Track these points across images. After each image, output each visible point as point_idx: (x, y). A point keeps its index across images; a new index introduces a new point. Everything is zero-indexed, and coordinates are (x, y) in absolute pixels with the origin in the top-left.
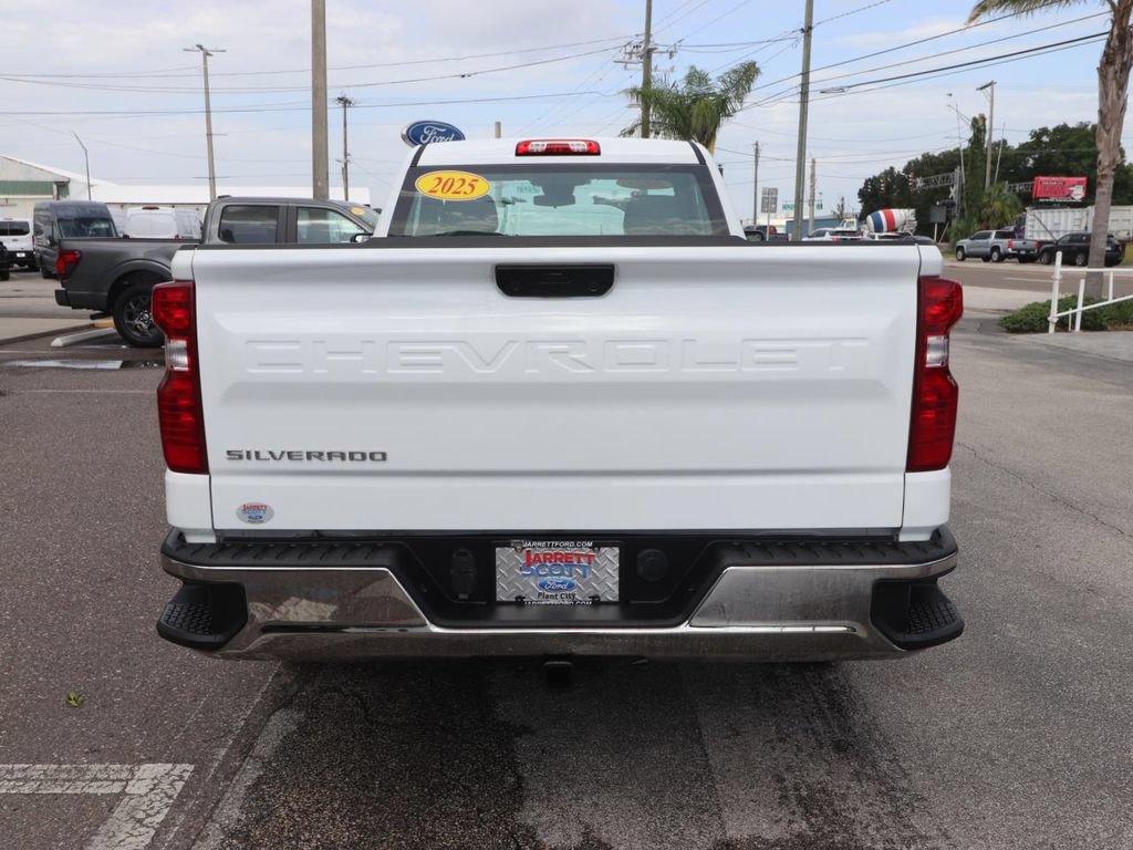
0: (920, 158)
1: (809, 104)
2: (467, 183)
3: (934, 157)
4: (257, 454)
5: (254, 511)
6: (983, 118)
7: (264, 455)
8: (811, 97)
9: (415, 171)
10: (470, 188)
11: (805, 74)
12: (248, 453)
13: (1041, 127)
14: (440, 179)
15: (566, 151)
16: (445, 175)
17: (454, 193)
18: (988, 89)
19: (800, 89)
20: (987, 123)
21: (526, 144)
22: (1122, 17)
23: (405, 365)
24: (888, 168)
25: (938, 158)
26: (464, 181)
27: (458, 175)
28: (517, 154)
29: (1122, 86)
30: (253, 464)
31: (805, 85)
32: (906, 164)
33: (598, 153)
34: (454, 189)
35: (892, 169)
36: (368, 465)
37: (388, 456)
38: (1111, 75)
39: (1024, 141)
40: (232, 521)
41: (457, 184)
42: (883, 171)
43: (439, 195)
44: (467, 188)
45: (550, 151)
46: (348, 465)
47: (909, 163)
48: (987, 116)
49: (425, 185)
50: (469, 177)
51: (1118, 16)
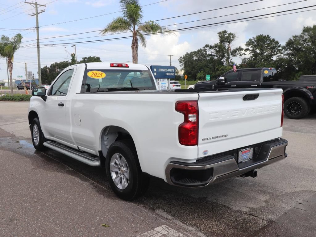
0: (54, 63)
1: (40, 48)
2: (100, 74)
3: (58, 63)
4: (208, 138)
5: (205, 152)
6: (74, 54)
7: (211, 138)
8: (40, 46)
9: (87, 71)
10: (101, 75)
11: (38, 40)
12: (206, 139)
13: (85, 57)
14: (93, 73)
15: (121, 66)
16: (95, 72)
17: (97, 76)
18: (74, 46)
19: (37, 44)
20: (75, 55)
21: (113, 64)
22: (135, 35)
23: (233, 116)
24: (45, 66)
25: (59, 64)
26: (99, 73)
27: (97, 72)
28: (111, 67)
29: (137, 51)
30: (207, 141)
31: (38, 43)
32: (50, 65)
33: (128, 67)
34: (97, 75)
35: (46, 66)
36: (225, 138)
37: (228, 135)
38: (134, 48)
39: (81, 60)
40: (201, 155)
41: (98, 74)
42: (44, 67)
43: (93, 77)
44: (100, 76)
45: (118, 66)
46: (222, 138)
47: (51, 65)
48: (75, 53)
49: (89, 74)
50: (100, 72)
51: (134, 35)
